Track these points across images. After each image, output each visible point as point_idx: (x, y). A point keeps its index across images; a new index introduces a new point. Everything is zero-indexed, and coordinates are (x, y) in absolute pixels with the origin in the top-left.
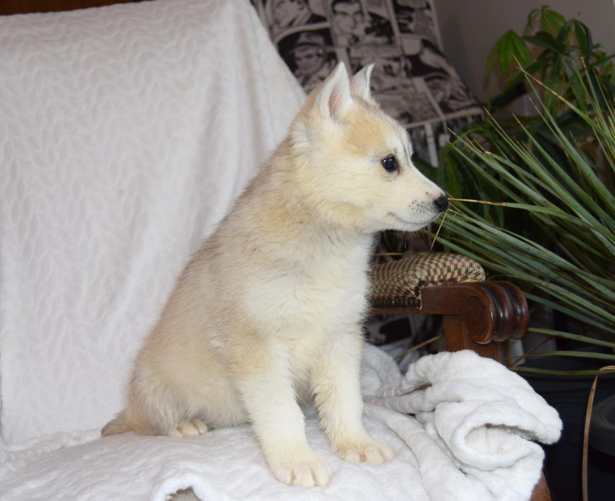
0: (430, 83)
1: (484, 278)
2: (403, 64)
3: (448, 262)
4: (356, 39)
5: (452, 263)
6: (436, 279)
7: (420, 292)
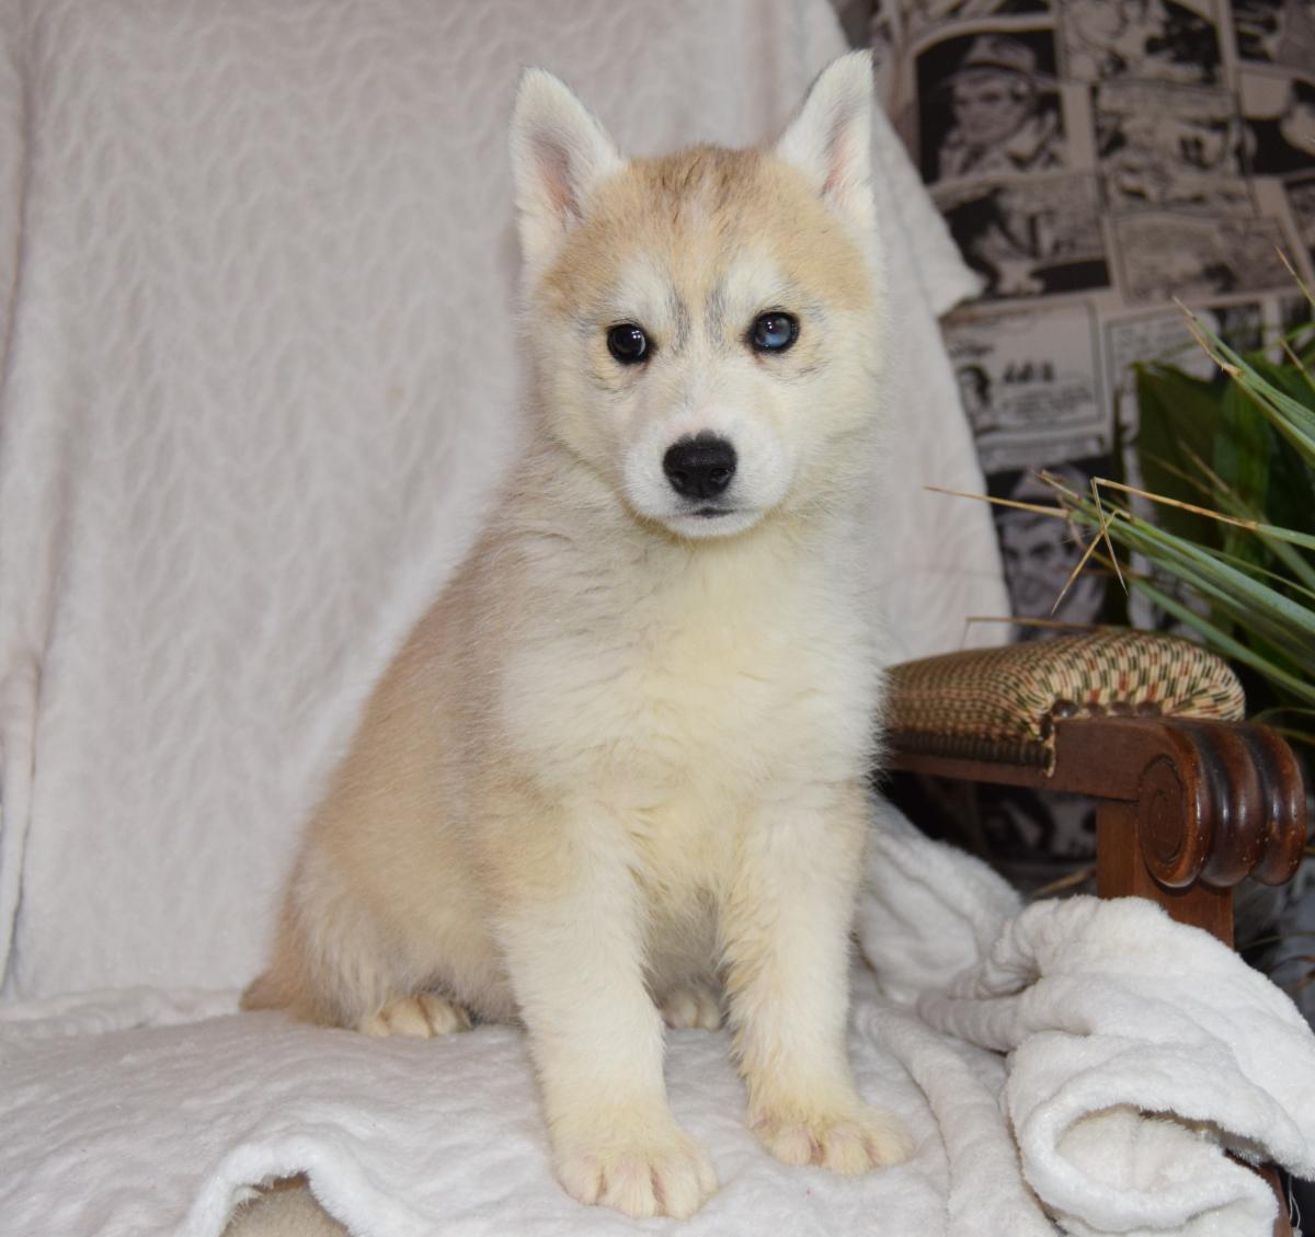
0: (1297, 196)
1: (1240, 711)
2: (1234, 138)
3: (1147, 657)
4: (1119, 63)
5: (1156, 662)
6: (1104, 699)
7: (1053, 728)
